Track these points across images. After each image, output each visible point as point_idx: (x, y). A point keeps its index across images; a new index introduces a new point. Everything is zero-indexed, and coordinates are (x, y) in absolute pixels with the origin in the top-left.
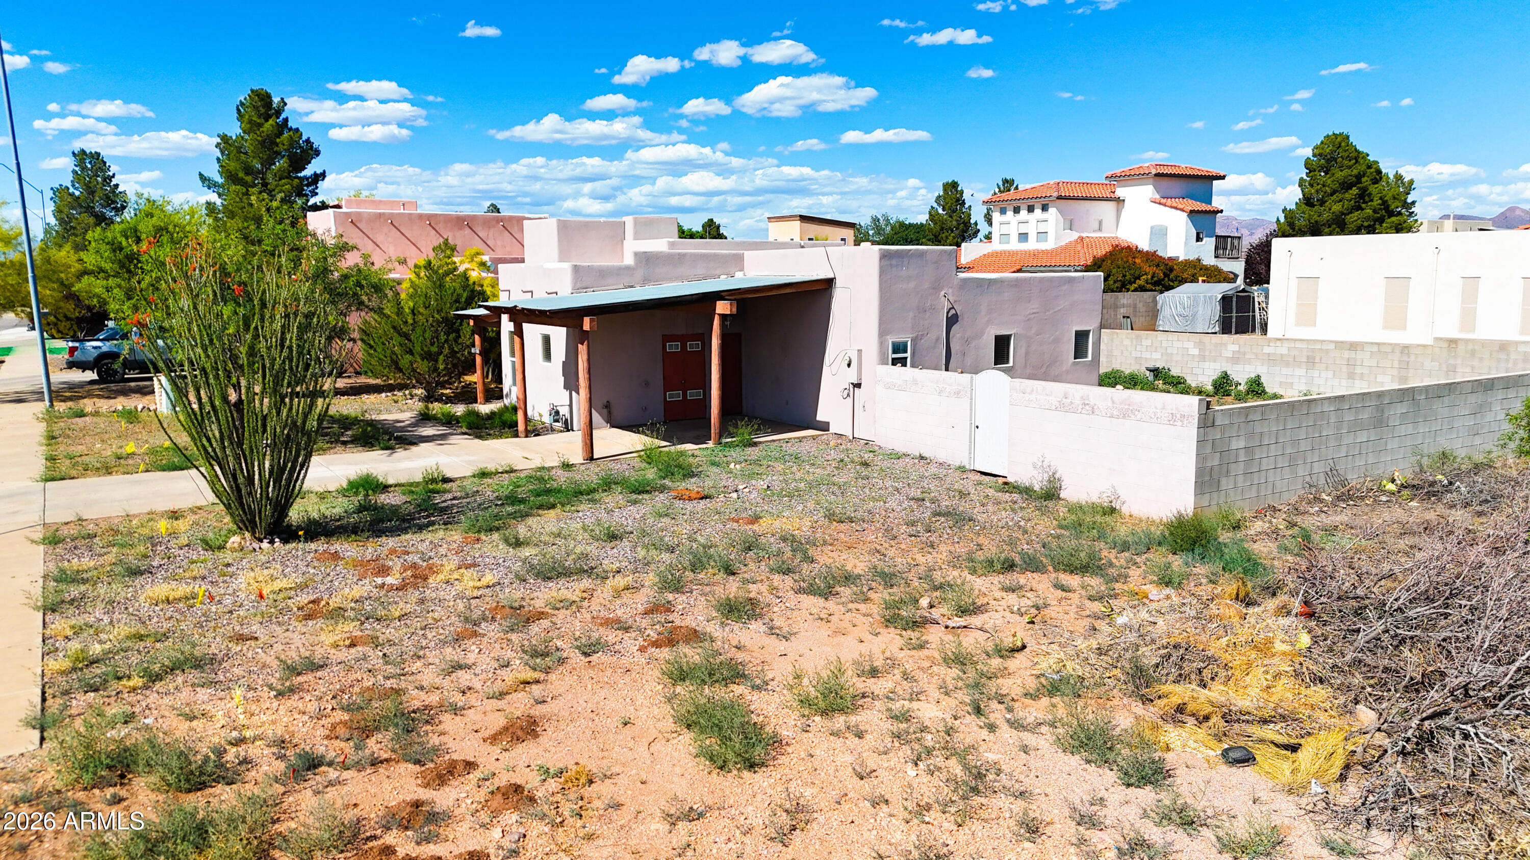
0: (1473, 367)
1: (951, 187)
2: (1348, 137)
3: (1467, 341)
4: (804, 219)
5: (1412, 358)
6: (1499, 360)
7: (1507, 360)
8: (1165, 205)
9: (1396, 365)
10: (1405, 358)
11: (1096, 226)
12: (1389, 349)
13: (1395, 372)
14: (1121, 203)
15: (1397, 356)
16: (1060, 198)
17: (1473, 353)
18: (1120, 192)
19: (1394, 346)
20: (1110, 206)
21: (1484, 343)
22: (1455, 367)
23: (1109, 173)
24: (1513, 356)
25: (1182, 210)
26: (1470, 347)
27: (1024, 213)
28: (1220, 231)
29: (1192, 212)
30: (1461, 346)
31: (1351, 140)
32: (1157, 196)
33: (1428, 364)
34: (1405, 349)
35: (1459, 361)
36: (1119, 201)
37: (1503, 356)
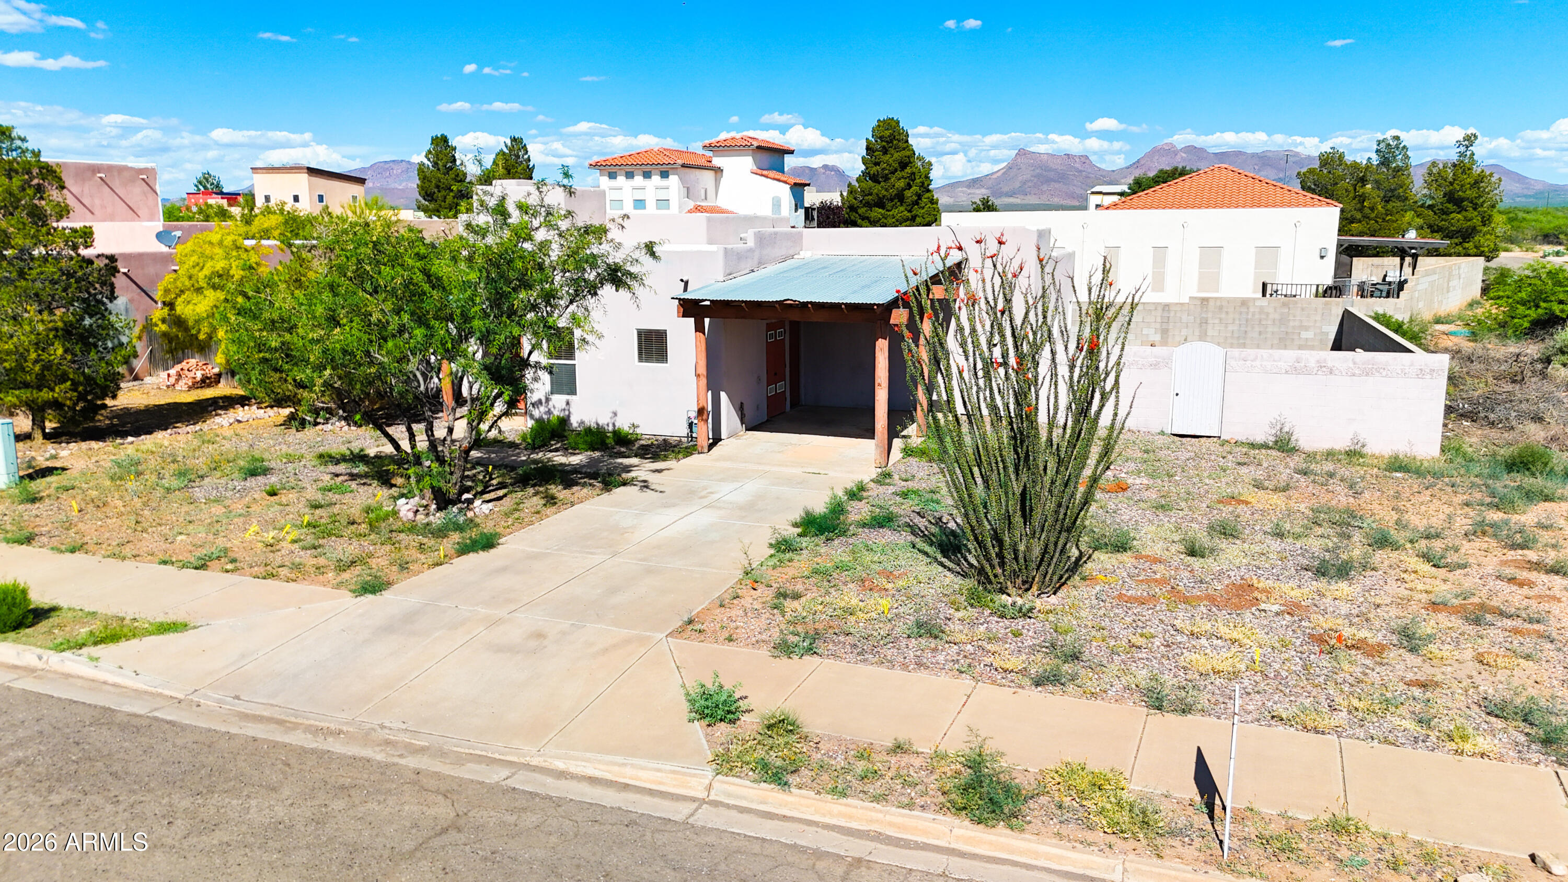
0: (1221, 319)
1: (442, 145)
2: (898, 122)
3: (1216, 298)
4: (312, 171)
5: (1172, 314)
6: (1241, 313)
7: (1247, 313)
8: (767, 177)
9: (1159, 320)
10: (1166, 314)
11: (703, 197)
12: (1152, 307)
13: (1158, 326)
14: (719, 174)
15: (1159, 313)
17: (1221, 308)
18: (717, 161)
19: (1156, 305)
20: (709, 176)
21: (1229, 300)
22: (1207, 319)
23: (707, 142)
24: (1251, 310)
25: (785, 182)
26: (1218, 303)
27: (656, 179)
29: (795, 184)
30: (1211, 303)
31: (901, 125)
32: (755, 168)
33: (1185, 318)
34: (1166, 307)
35: (1210, 315)
36: (718, 171)
37: (1244, 310)
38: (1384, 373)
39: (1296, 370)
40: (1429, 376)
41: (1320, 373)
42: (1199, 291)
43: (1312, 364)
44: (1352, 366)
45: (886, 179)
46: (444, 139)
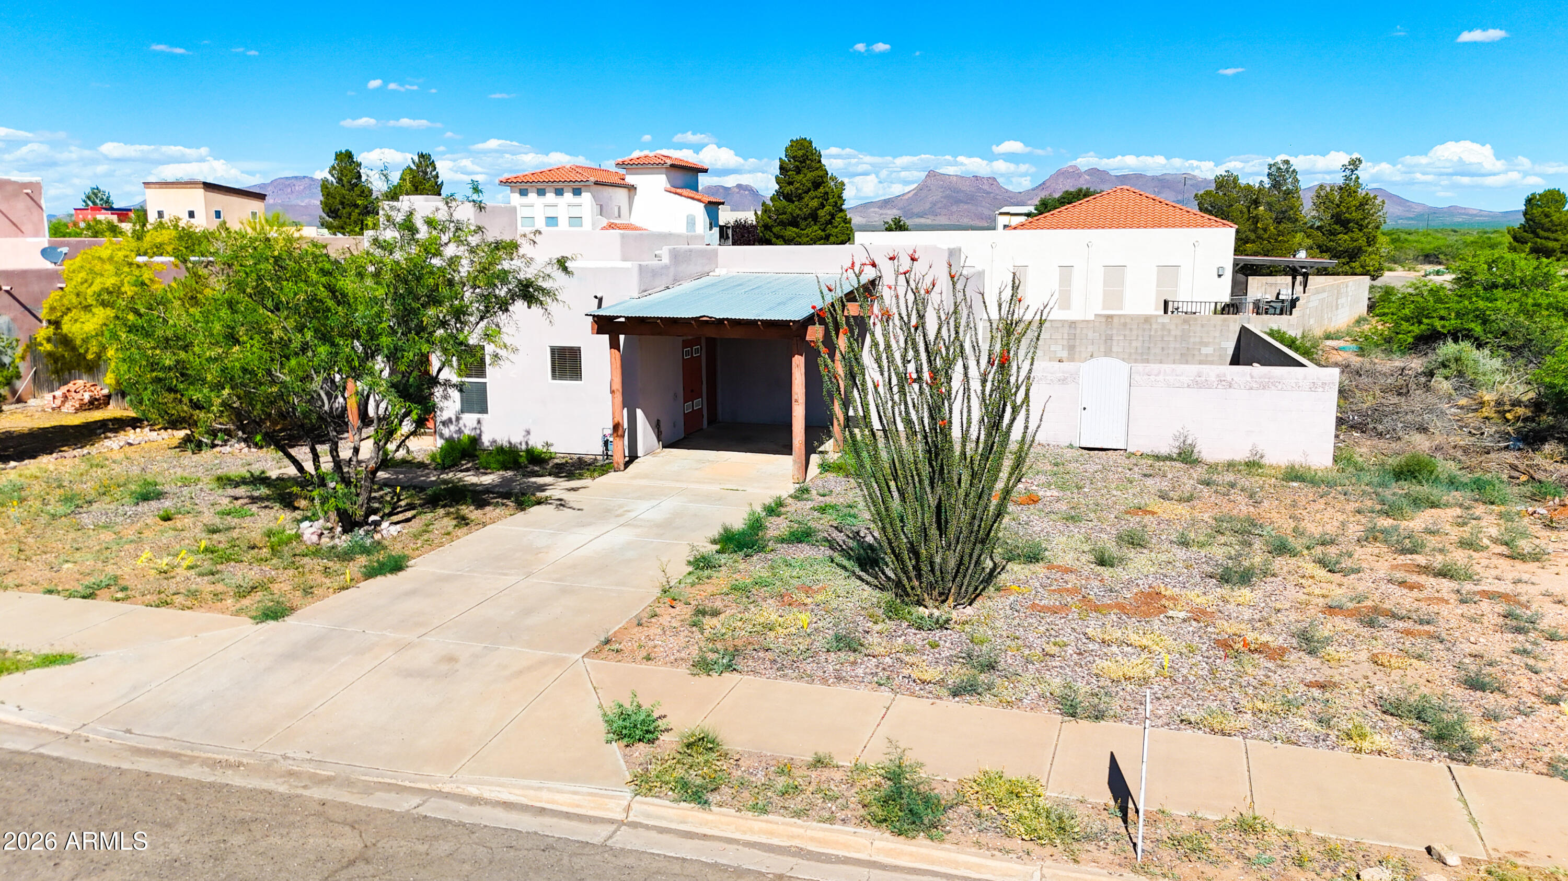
0: (1125, 336)
1: (346, 160)
2: (811, 143)
3: (1120, 316)
4: (208, 186)
5: (1078, 331)
6: (1144, 330)
7: (1150, 330)
8: (680, 195)
9: (1066, 336)
10: (1073, 331)
11: (616, 214)
12: (1059, 325)
13: (1065, 343)
14: (632, 192)
15: (1066, 330)
16: (596, 183)
17: (1125, 325)
18: (630, 179)
19: (1063, 322)
20: (622, 194)
21: (1133, 318)
22: (1112, 336)
23: (620, 160)
24: (1154, 326)
25: (699, 200)
26: (1122, 320)
27: (568, 196)
28: (721, 223)
29: (710, 203)
30: (1116, 320)
31: (814, 146)
32: (669, 186)
33: (1090, 335)
34: (1073, 324)
35: (1114, 332)
36: (632, 188)
37: (1147, 326)
38: (1280, 387)
39: (1198, 384)
40: (1321, 389)
41: (1220, 386)
42: (1104, 308)
43: (1213, 378)
44: (1249, 379)
45: (800, 198)
46: (349, 155)
